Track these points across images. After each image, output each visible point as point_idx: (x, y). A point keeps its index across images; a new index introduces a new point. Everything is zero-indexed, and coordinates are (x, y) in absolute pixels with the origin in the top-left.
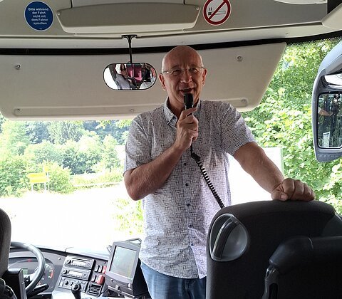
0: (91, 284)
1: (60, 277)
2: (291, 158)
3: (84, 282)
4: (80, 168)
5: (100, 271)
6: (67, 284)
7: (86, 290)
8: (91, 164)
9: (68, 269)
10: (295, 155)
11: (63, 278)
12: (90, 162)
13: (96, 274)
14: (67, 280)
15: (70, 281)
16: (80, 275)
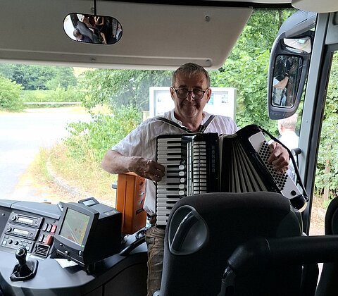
0: (37, 244)
1: (3, 235)
2: (242, 100)
3: (30, 242)
4: (32, 83)
5: (48, 230)
6: (11, 242)
7: (32, 251)
8: (45, 80)
9: (13, 226)
10: (246, 97)
11: (7, 236)
12: (43, 77)
13: (44, 233)
14: (11, 238)
15: (15, 240)
16: (26, 233)
